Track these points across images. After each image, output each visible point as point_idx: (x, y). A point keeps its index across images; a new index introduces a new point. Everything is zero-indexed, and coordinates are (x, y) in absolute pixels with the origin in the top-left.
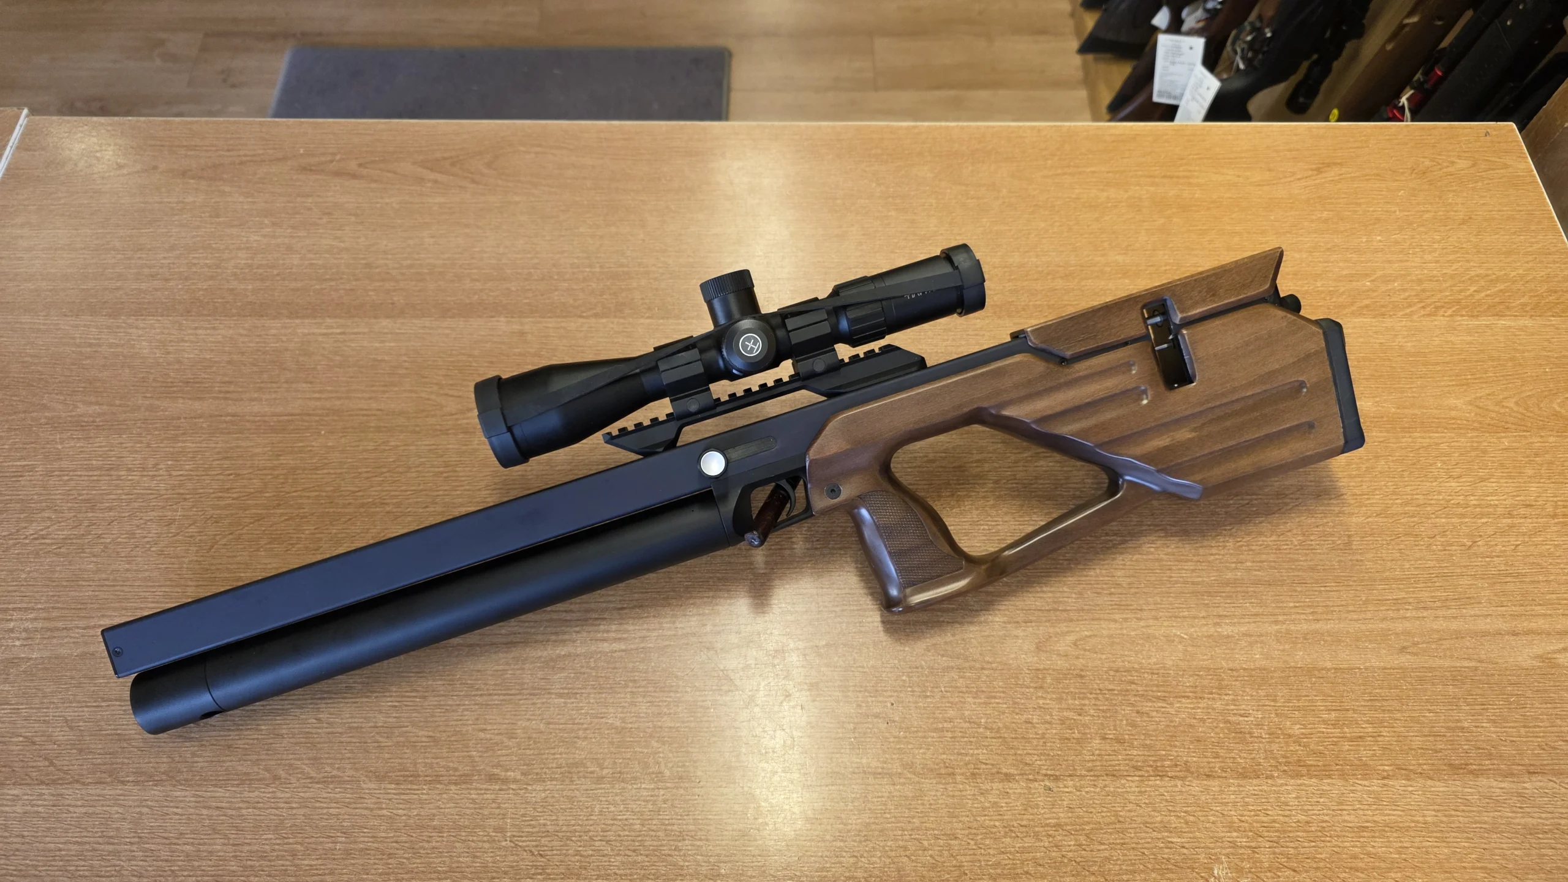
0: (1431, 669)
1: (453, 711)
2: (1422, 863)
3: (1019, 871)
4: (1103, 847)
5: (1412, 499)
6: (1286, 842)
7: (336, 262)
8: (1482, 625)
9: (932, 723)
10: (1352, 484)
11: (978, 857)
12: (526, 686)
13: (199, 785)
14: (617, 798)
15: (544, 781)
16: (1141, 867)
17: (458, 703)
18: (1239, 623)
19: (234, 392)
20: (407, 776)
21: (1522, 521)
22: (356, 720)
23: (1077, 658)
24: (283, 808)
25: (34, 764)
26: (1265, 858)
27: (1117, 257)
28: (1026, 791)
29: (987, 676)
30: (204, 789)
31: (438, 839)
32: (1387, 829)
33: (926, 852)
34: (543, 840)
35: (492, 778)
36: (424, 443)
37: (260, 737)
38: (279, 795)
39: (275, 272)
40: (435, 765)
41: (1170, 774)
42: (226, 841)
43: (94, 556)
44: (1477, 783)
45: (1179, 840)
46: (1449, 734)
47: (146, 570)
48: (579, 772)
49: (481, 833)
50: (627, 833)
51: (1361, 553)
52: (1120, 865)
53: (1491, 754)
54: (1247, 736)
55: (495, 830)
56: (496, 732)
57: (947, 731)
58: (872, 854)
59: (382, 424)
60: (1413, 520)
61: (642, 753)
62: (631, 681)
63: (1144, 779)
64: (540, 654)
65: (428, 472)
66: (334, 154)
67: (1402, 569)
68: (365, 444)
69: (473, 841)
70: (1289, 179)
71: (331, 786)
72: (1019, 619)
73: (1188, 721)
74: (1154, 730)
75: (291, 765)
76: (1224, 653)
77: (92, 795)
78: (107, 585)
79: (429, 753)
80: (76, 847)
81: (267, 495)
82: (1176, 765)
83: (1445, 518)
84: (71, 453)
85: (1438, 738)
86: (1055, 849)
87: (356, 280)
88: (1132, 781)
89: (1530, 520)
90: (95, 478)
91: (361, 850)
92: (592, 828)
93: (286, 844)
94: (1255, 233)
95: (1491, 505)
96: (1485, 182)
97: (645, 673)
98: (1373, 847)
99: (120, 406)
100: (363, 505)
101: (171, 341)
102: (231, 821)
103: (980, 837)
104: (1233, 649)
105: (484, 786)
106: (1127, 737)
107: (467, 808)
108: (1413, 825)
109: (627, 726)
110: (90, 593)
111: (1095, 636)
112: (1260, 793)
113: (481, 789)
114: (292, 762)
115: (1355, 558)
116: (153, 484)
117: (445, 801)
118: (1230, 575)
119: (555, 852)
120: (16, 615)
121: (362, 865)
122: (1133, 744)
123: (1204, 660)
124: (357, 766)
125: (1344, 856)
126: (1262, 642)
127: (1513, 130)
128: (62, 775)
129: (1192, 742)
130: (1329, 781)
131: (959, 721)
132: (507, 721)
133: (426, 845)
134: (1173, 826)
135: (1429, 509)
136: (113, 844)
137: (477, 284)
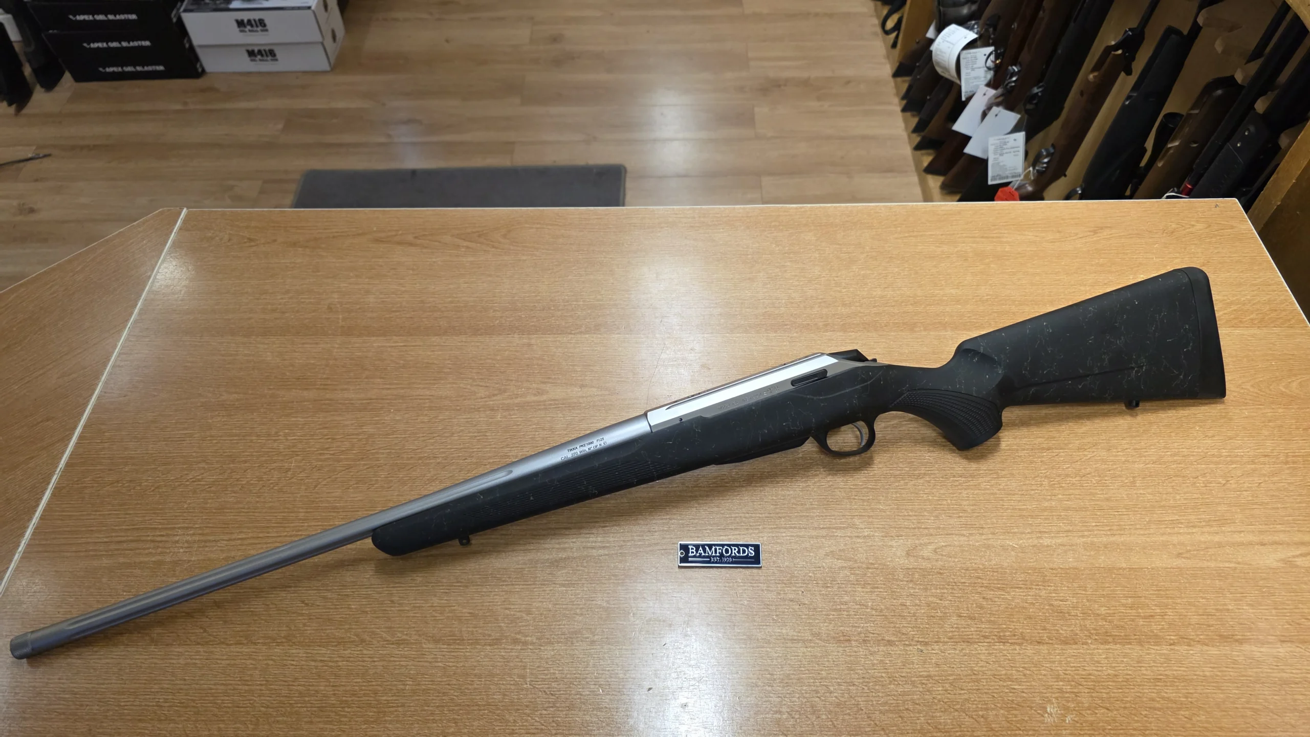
0: (1202, 569)
1: (487, 596)
2: (1204, 704)
3: (901, 708)
4: (963, 692)
5: (1179, 452)
6: (1100, 689)
7: (399, 299)
8: (1238, 538)
9: (833, 605)
10: (1133, 442)
11: (871, 698)
12: (538, 579)
13: (309, 646)
14: (605, 656)
15: (553, 644)
16: (993, 706)
17: (490, 590)
18: (1055, 537)
19: (330, 385)
20: (456, 640)
21: (1262, 466)
22: (417, 602)
23: (936, 561)
24: (368, 661)
25: (193, 631)
26: (1086, 701)
27: (951, 291)
28: (904, 653)
29: (872, 573)
30: (312, 648)
31: (478, 683)
32: (1175, 680)
33: (832, 695)
34: (553, 684)
35: (516, 641)
36: (464, 417)
37: (351, 613)
38: (365, 652)
39: (358, 307)
40: (475, 632)
41: (1010, 641)
42: (328, 684)
43: (235, 493)
44: (1242, 648)
45: (1020, 687)
46: (1217, 614)
47: (270, 502)
48: (577, 637)
49: (509, 679)
50: (613, 680)
51: (1143, 489)
52: (976, 704)
53: (1251, 628)
54: (1067, 615)
55: (519, 676)
56: (518, 610)
57: (844, 611)
58: (793, 695)
59: (433, 405)
60: (1181, 465)
61: (623, 624)
62: (613, 575)
63: (991, 644)
64: (547, 557)
65: (466, 436)
66: (397, 231)
67: (1175, 500)
68: (422, 418)
69: (503, 684)
70: (1074, 238)
71: (402, 646)
72: (893, 534)
73: (1021, 604)
74: (996, 611)
75: (373, 632)
76: (1047, 558)
77: (234, 652)
78: (243, 512)
79: (472, 624)
80: (222, 687)
81: (354, 452)
82: (1015, 635)
83: (1204, 464)
84: (218, 425)
85: (1210, 617)
86: (927, 693)
87: (413, 311)
88: (983, 646)
89: (1268, 466)
90: (235, 441)
91: (424, 689)
92: (588, 676)
93: (370, 686)
94: (1051, 274)
95: (1238, 455)
96: (1218, 238)
97: (623, 570)
98: (1166, 693)
99: (252, 394)
100: (420, 458)
101: (286, 352)
102: (331, 670)
103: (872, 684)
104: (1052, 555)
105: (510, 647)
106: (976, 615)
107: (498, 662)
108: (1195, 677)
109: (611, 606)
110: (232, 517)
111: (950, 546)
112: (1079, 654)
113: (508, 649)
114: (374, 630)
115: (1139, 492)
116: (275, 445)
117: (483, 657)
118: (1046, 504)
119: (562, 692)
120: (180, 532)
121: (424, 700)
122: (981, 620)
123: (1030, 562)
124: (420, 633)
125: (1145, 699)
126: (1073, 550)
127: (1236, 203)
128: (212, 638)
129: (1025, 619)
130: (1129, 646)
131: (852, 604)
132: (524, 603)
133: (470, 687)
134: (1015, 677)
135: (1192, 458)
136: (248, 685)
137: (498, 313)
